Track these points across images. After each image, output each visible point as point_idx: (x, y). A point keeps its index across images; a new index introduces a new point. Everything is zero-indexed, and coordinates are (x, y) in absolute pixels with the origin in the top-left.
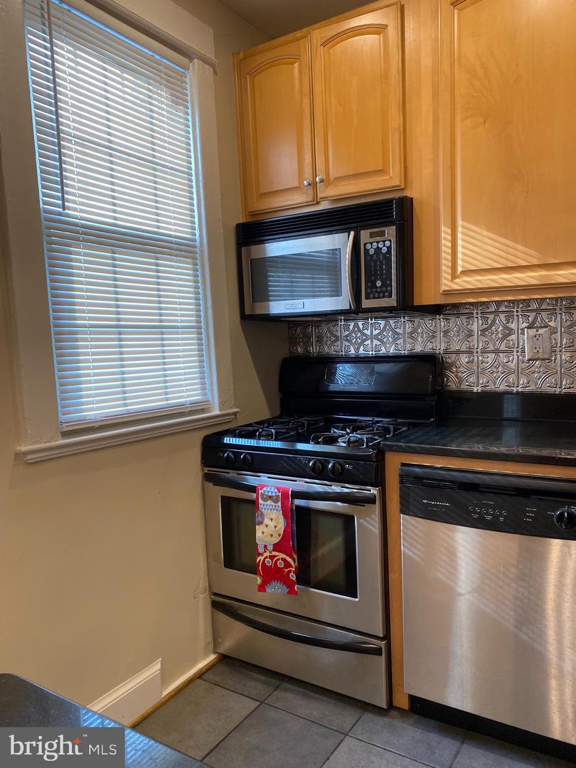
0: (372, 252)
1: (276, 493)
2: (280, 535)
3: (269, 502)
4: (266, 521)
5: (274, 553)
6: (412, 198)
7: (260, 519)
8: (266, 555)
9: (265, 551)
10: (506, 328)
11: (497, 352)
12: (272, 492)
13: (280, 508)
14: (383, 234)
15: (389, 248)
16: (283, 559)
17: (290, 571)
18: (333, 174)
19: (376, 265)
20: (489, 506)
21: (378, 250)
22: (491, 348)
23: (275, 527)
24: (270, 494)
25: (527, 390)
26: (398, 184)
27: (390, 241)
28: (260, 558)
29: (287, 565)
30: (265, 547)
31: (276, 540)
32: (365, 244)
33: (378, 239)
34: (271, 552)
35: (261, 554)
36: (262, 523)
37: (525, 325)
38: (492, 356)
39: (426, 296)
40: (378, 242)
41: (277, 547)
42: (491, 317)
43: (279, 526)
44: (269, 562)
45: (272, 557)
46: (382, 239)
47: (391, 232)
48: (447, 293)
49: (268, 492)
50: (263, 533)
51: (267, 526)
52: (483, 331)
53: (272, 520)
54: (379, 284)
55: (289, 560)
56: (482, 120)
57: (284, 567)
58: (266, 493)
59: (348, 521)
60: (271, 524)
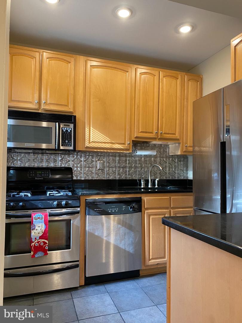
0: (64, 131)
1: (41, 216)
2: (42, 232)
3: (38, 220)
4: (36, 228)
5: (39, 240)
6: (75, 117)
7: (33, 228)
8: (35, 242)
9: (35, 240)
10: (92, 160)
11: (89, 167)
12: (40, 216)
13: (43, 221)
14: (69, 126)
15: (71, 131)
16: (43, 242)
17: (46, 246)
18: (48, 102)
19: (66, 135)
20: (113, 208)
21: (67, 131)
22: (87, 166)
23: (41, 229)
24: (39, 217)
25: (97, 179)
26: (72, 111)
27: (71, 128)
28: (33, 243)
29: (45, 243)
30: (36, 238)
31: (41, 235)
32: (62, 128)
33: (67, 127)
34: (38, 240)
35: (34, 242)
36: (35, 229)
37: (97, 159)
38: (87, 169)
39: (79, 147)
41: (41, 238)
42: (87, 156)
43: (42, 229)
44: (37, 245)
45: (38, 242)
46: (69, 127)
47: (72, 126)
48: (87, 147)
49: (38, 216)
50: (35, 233)
51: (37, 230)
52: (85, 161)
53: (39, 227)
54: (67, 141)
55: (46, 241)
56: (98, 100)
57: (44, 245)
58: (37, 217)
59: (68, 222)
60: (39, 229)
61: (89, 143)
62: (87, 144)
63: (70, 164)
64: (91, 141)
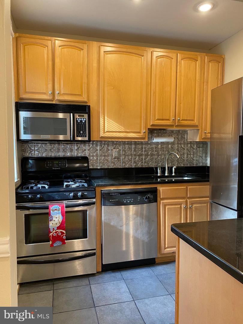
0: (79, 121)
1: (58, 207)
2: (60, 223)
3: (56, 211)
4: (54, 219)
5: (57, 231)
6: (89, 106)
7: (51, 219)
8: (53, 232)
9: (53, 231)
10: (107, 149)
11: (105, 156)
12: (57, 208)
13: (60, 213)
14: (83, 116)
15: (85, 121)
16: (61, 232)
17: (64, 236)
18: (62, 92)
19: (80, 126)
20: (128, 199)
21: (81, 121)
22: (103, 155)
23: (58, 220)
24: (56, 208)
25: (113, 167)
26: (86, 100)
27: (86, 119)
28: (51, 234)
29: (62, 233)
30: (54, 229)
31: (58, 225)
32: (76, 118)
33: (81, 117)
34: (56, 230)
35: (52, 232)
36: (52, 220)
37: (113, 148)
38: (103, 157)
39: (94, 137)
40: (81, 119)
41: (58, 228)
42: (103, 145)
43: (60, 220)
44: (55, 235)
45: (56, 232)
46: (83, 118)
47: (86, 116)
48: (102, 137)
49: (55, 208)
50: (53, 224)
51: (54, 221)
52: (101, 149)
53: (56, 218)
54: (81, 132)
55: (63, 231)
56: (113, 88)
57: (61, 235)
58: (54, 208)
59: (84, 212)
60: (56, 220)
61: (104, 132)
62: (102, 134)
63: (87, 154)
64: (106, 131)
